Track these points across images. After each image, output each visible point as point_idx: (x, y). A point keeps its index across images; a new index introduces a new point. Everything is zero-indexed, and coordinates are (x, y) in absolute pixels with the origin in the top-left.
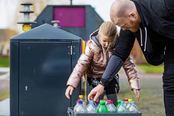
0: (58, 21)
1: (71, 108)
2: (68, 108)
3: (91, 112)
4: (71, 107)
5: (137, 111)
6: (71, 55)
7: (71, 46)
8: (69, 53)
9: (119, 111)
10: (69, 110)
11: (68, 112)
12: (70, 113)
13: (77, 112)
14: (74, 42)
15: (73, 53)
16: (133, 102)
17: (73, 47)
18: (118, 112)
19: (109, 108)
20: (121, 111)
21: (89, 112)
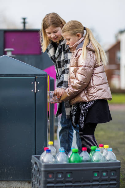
0: (12, 49)
1: (36, 157)
2: (33, 156)
3: (61, 162)
4: (35, 155)
5: (116, 160)
6: (35, 93)
7: (35, 82)
8: (32, 91)
9: (95, 161)
10: (34, 159)
11: (33, 161)
12: (36, 163)
13: (45, 163)
14: (38, 78)
15: (37, 91)
16: (111, 149)
17: (37, 83)
18: (93, 161)
19: (82, 157)
20: (96, 160)
21: (59, 162)
